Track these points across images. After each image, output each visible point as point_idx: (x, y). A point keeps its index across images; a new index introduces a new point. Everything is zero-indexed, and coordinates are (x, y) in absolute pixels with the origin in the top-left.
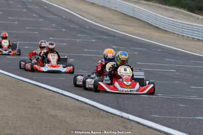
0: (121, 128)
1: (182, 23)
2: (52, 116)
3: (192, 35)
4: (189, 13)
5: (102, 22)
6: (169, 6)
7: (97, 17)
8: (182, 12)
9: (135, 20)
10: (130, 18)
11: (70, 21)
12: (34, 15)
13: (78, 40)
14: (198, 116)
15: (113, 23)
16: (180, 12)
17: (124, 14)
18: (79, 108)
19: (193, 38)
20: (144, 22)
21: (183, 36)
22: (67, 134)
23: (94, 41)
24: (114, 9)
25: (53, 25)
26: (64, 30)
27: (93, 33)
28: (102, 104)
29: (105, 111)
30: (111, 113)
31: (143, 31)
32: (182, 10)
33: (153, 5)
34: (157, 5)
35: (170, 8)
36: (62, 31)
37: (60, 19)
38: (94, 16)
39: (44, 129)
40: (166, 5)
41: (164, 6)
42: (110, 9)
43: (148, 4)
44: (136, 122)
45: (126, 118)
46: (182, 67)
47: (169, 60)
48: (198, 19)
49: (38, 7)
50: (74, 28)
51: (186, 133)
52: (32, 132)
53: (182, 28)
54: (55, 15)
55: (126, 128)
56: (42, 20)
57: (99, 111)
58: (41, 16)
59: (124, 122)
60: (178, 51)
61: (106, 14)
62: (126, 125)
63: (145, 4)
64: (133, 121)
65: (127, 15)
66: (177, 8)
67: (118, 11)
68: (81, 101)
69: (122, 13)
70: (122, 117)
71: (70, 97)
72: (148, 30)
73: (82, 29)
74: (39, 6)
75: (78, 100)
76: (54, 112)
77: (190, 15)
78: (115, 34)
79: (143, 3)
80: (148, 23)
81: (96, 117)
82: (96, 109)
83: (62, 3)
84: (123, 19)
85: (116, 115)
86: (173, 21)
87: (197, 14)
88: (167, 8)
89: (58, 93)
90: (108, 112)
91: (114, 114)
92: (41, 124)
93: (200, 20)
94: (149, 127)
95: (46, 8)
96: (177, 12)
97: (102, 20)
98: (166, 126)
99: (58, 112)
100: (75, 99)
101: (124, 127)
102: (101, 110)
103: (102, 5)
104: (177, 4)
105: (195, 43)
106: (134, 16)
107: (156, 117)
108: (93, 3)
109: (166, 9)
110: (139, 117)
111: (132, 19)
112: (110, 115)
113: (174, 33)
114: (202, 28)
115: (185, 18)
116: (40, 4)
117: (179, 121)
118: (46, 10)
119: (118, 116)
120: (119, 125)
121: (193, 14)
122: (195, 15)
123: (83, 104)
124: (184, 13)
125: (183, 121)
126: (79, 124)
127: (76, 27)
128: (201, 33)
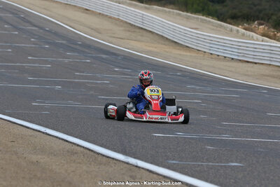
0: (126, 178)
1: (210, 36)
2: (32, 162)
3: (224, 53)
5: (100, 35)
6: (192, 13)
7: (92, 29)
8: (210, 21)
9: (144, 32)
10: (138, 30)
11: (56, 34)
12: (6, 26)
13: (66, 61)
14: (232, 162)
15: (114, 37)
16: (205, 20)
17: (130, 24)
18: (68, 151)
19: (225, 57)
20: (157, 34)
21: (211, 54)
23: (89, 61)
24: (117, 17)
25: (33, 40)
26: (47, 46)
27: (87, 51)
28: (101, 146)
29: (104, 156)
30: (113, 159)
31: (156, 48)
32: (209, 19)
33: (170, 12)
34: (175, 11)
35: (193, 15)
36: (45, 48)
37: (41, 31)
38: (89, 28)
39: (21, 179)
40: (187, 11)
41: (185, 13)
42: (110, 17)
43: (163, 11)
44: (148, 170)
45: (133, 165)
46: (210, 96)
47: (193, 86)
48: (231, 30)
49: (11, 15)
50: (62, 44)
51: (216, 184)
52: (5, 183)
53: (210, 43)
54: (35, 26)
55: (133, 178)
56: (16, 33)
57: (96, 156)
58: (16, 28)
59: (130, 170)
60: (204, 75)
61: (106, 25)
62: (134, 174)
63: (159, 11)
64: (143, 168)
66: (203, 15)
67: (122, 21)
68: (71, 142)
69: (126, 22)
70: (128, 163)
71: (57, 137)
73: (73, 46)
74: (13, 13)
75: (67, 141)
76: (34, 158)
77: (221, 26)
78: (118, 52)
79: (156, 9)
80: (162, 36)
81: (93, 163)
82: (92, 153)
83: (45, 9)
84: (129, 31)
85: (119, 161)
86: (197, 33)
87: (230, 24)
88: (189, 16)
89: (39, 131)
90: (108, 157)
91: (117, 160)
92: (17, 173)
93: (235, 32)
94: (165, 177)
95: (22, 16)
96: (202, 21)
97: (100, 33)
99: (39, 156)
100: (63, 139)
101: (131, 177)
102: (98, 154)
103: (98, 11)
104: (203, 10)
105: (228, 63)
106: (144, 27)
107: (174, 164)
108: (87, 10)
109: (188, 18)
110: (151, 163)
111: (141, 31)
112: (111, 161)
113: (199, 50)
114: (236, 44)
115: (213, 29)
116: (14, 11)
117: (206, 169)
118: (23, 19)
119: (123, 162)
120: (123, 174)
121: (225, 24)
122: (228, 25)
123: (74, 147)
124: (212, 22)
125: (212, 169)
126: (69, 174)
127: (64, 42)
128: (236, 50)
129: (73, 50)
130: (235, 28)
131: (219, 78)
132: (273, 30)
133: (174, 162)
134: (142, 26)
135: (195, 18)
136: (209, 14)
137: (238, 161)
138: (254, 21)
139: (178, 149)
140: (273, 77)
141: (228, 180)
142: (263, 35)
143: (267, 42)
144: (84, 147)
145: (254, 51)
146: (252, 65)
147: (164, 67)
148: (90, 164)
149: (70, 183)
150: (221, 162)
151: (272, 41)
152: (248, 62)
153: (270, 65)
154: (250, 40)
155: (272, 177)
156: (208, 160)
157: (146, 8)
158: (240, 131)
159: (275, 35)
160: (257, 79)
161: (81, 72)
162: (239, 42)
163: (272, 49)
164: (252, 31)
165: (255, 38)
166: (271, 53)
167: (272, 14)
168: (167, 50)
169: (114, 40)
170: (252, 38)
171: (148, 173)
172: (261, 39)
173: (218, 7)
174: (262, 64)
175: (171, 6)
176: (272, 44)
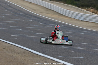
1: (74, 13)
2: (10, 56)
3: (79, 18)
4: (77, 8)
5: (35, 12)
6: (68, 4)
7: (33, 9)
8: (74, 7)
10: (49, 10)
11: (20, 11)
12: (3, 8)
13: (23, 20)
14: (81, 57)
16: (73, 7)
17: (46, 8)
18: (23, 52)
19: (79, 20)
20: (56, 12)
21: (74, 19)
22: (18, 64)
23: (31, 20)
24: (41, 5)
25: (12, 13)
26: (17, 15)
27: (31, 17)
28: (35, 51)
29: (36, 54)
30: (39, 55)
31: (55, 16)
32: (74, 6)
33: (60, 4)
34: (62, 3)
37: (15, 10)
38: (32, 9)
39: (6, 62)
40: (66, 4)
41: (65, 4)
42: (39, 5)
43: (58, 3)
44: (51, 59)
45: (46, 58)
46: (74, 33)
47: (68, 30)
48: (81, 10)
49: (4, 4)
50: (22, 14)
52: (1, 63)
53: (74, 15)
54: (13, 8)
55: (46, 62)
56: (6, 10)
57: (33, 54)
60: (72, 26)
61: (38, 8)
63: (56, 3)
64: (49, 59)
65: (48, 8)
66: (72, 5)
67: (43, 7)
68: (24, 49)
69: (45, 7)
70: (44, 57)
72: (58, 16)
73: (25, 15)
75: (23, 49)
76: (11, 54)
77: (78, 9)
79: (55, 3)
80: (57, 12)
83: (17, 2)
84: (46, 10)
86: (69, 11)
87: (81, 8)
89: (13, 45)
90: (37, 54)
91: (40, 56)
92: (5, 60)
94: (57, 62)
95: (8, 4)
96: (71, 7)
97: (35, 11)
98: (65, 61)
99: (13, 54)
101: (45, 62)
102: (34, 53)
104: (72, 3)
105: (80, 22)
106: (51, 9)
108: (31, 3)
109: (66, 6)
110: (52, 57)
111: (50, 10)
113: (70, 17)
114: (83, 15)
115: (75, 10)
116: (6, 3)
117: (71, 59)
118: (9, 6)
119: (42, 56)
120: (42, 61)
121: (79, 8)
122: (80, 9)
123: (25, 51)
124: (75, 8)
125: (73, 59)
126: (23, 60)
127: (23, 14)
128: (83, 18)
129: (26, 17)
130: (83, 10)
131: (77, 27)
132: (96, 11)
133: (60, 56)
134: (50, 9)
135: (69, 6)
136: (74, 5)
137: (83, 56)
138: (89, 7)
139: (62, 52)
140: (96, 27)
141: (79, 63)
142: (93, 12)
143: (94, 15)
144: (29, 51)
145: (89, 18)
146: (88, 23)
147: (57, 23)
148: (31, 57)
149: (24, 64)
150: (77, 57)
151: (96, 14)
152: (87, 22)
153: (95, 23)
154: (88, 14)
155: (94, 62)
156: (72, 56)
157: (52, 2)
158: (84, 46)
159: (97, 12)
160: (90, 28)
161: (28, 24)
162: (84, 15)
163: (96, 17)
164: (89, 11)
165: (90, 13)
166: (95, 19)
167: (96, 5)
168: (59, 17)
169: (40, 13)
170: (89, 13)
171: (51, 60)
172: (92, 14)
173: (77, 2)
174: (92, 22)
175: (61, 2)
176: (96, 16)
